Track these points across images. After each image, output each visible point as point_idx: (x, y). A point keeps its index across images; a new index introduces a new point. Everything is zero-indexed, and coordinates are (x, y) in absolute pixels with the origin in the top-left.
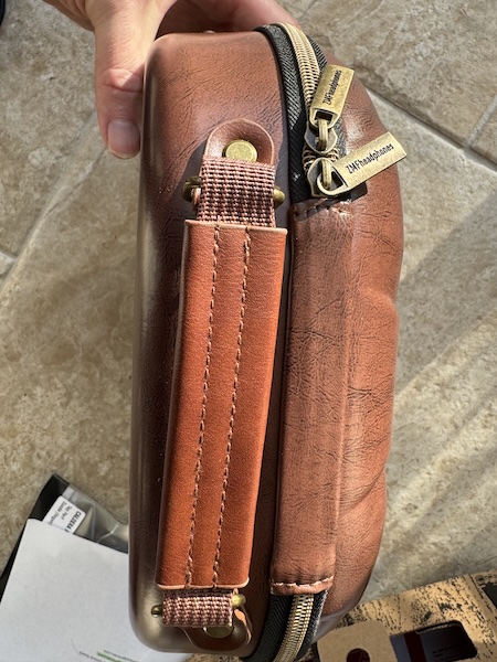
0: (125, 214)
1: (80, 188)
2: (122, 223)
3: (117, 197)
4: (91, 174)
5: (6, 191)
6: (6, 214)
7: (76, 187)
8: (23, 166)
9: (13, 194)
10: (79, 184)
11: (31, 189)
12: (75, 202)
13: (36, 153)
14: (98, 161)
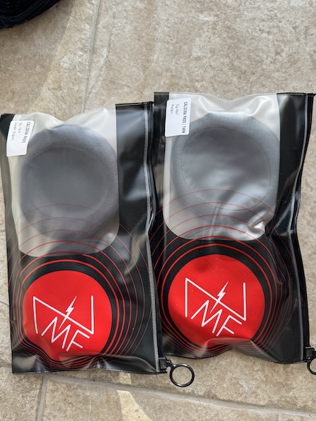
0: (142, 73)
1: (104, 69)
2: (142, 81)
3: (132, 64)
4: (107, 57)
5: (54, 93)
6: (60, 110)
7: (100, 70)
8: (59, 72)
9: (59, 93)
10: (102, 67)
11: (71, 85)
12: (104, 80)
13: (65, 59)
14: (109, 45)
